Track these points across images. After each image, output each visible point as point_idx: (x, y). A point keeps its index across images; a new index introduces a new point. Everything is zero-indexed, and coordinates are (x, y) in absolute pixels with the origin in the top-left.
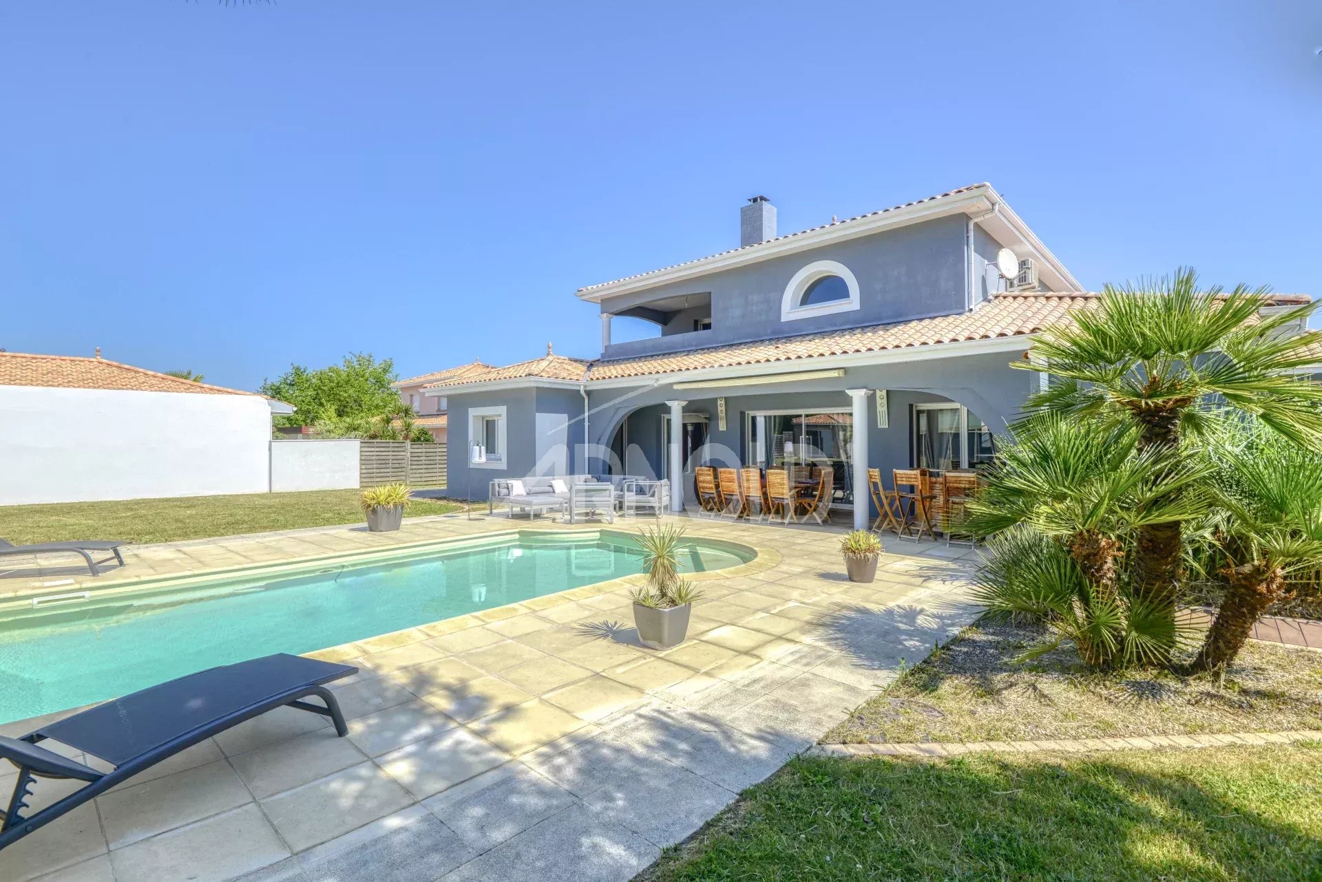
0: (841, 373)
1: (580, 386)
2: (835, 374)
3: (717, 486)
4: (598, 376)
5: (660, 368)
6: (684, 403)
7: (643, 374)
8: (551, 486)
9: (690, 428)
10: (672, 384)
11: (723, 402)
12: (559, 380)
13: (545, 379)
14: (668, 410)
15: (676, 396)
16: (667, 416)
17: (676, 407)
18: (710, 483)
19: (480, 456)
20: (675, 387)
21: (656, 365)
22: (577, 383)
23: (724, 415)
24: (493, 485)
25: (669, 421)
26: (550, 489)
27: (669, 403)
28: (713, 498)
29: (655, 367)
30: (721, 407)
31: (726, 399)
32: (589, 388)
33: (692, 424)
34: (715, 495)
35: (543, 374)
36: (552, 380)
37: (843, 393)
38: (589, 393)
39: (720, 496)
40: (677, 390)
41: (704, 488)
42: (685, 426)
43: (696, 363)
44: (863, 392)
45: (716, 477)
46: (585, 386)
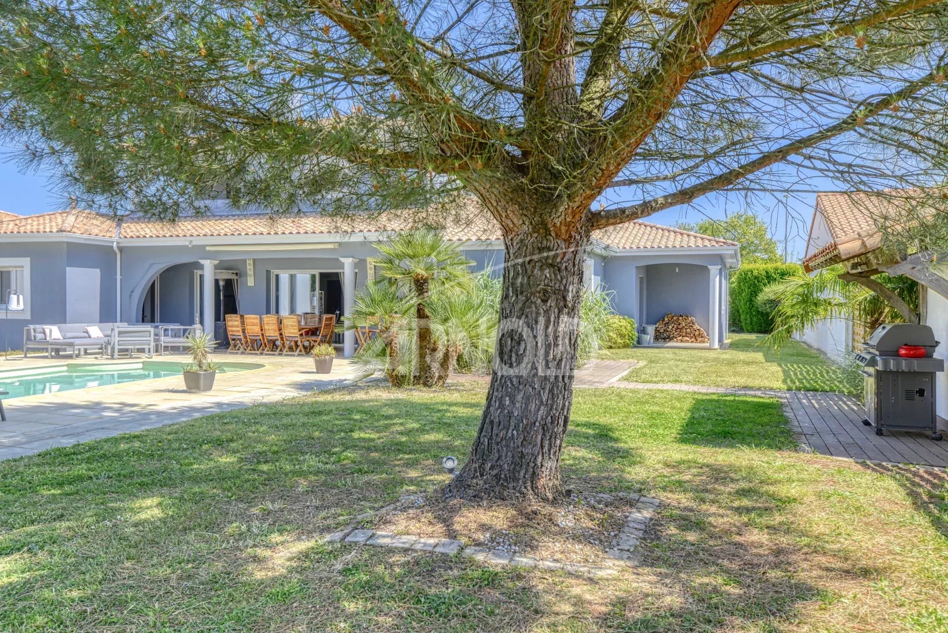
0: (336, 246)
1: (113, 242)
2: (331, 246)
3: (244, 331)
4: (131, 234)
5: (194, 231)
6: (217, 262)
7: (178, 236)
8: (87, 332)
9: (221, 283)
10: (204, 246)
11: (251, 262)
12: (92, 237)
13: (78, 235)
14: (201, 267)
15: (210, 256)
16: (199, 272)
17: (208, 266)
18: (237, 326)
19: (18, 303)
20: (208, 248)
21: (189, 227)
22: (110, 239)
23: (252, 273)
24: (28, 331)
25: (201, 276)
26: (86, 335)
27: (202, 262)
28: (240, 340)
29: (189, 230)
30: (250, 268)
31: (254, 260)
32: (121, 245)
33: (224, 280)
34: (242, 337)
35: (74, 230)
36: (85, 236)
37: (337, 260)
38: (121, 249)
39: (246, 337)
40: (210, 251)
41: (232, 331)
42: (217, 281)
43: (227, 230)
44: (351, 260)
45: (243, 323)
46: (118, 243)
